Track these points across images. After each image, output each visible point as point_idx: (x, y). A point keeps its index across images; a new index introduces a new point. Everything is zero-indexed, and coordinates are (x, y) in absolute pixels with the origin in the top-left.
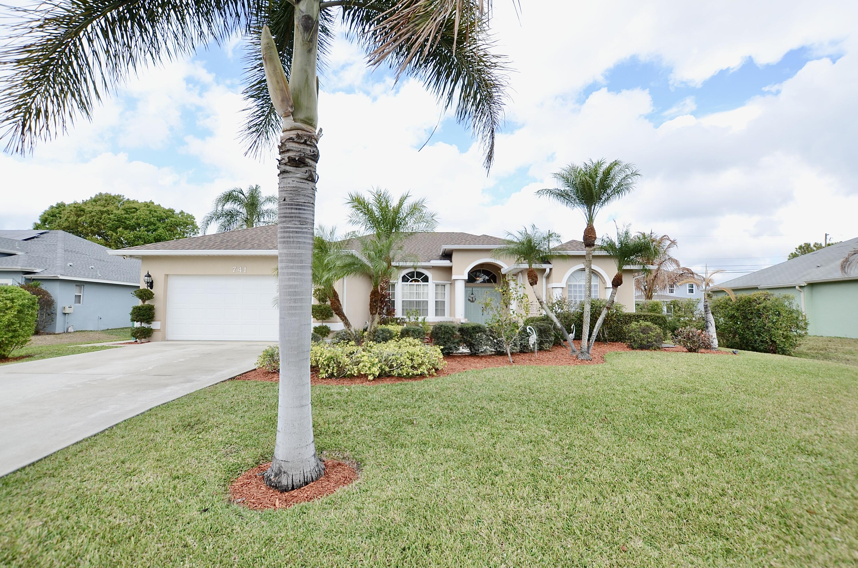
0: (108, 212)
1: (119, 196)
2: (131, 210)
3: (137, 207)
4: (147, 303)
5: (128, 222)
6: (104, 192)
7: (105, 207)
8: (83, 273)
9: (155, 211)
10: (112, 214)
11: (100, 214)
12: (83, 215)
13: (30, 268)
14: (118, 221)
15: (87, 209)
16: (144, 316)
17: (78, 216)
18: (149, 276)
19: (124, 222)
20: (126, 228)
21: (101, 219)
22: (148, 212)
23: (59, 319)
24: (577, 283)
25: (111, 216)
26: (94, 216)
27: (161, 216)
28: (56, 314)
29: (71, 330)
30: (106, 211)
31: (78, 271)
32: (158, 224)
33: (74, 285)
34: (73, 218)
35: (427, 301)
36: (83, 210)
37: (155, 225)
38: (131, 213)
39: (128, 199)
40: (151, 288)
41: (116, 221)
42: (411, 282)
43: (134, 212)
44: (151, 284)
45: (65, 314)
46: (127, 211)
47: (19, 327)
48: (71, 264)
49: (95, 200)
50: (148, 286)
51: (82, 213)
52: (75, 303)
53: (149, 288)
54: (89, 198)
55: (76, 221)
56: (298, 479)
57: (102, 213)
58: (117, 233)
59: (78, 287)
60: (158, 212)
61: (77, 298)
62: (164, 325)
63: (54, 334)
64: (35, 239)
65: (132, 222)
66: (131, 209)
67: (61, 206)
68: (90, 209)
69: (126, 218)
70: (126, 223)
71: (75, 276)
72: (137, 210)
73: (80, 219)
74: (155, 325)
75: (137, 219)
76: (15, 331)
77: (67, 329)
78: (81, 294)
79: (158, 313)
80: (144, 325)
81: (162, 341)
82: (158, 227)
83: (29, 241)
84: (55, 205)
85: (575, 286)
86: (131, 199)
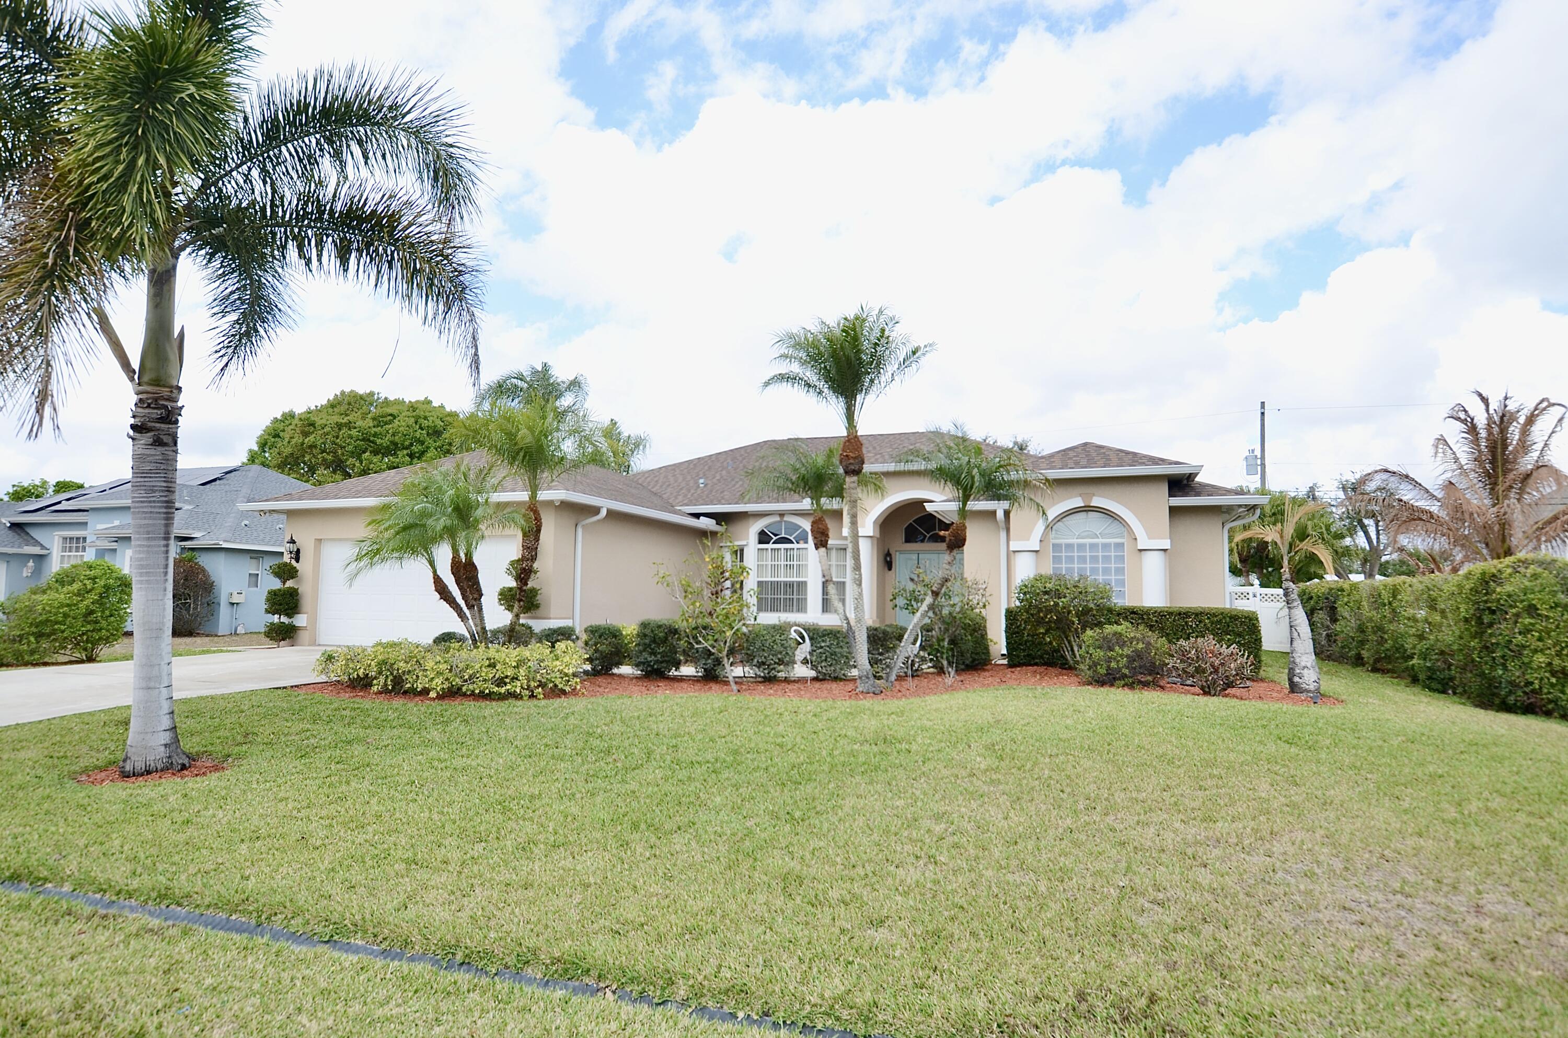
0: (349, 425)
1: (372, 394)
2: (385, 419)
3: (395, 412)
4: (289, 584)
5: (379, 441)
6: (347, 390)
7: (347, 415)
8: (262, 536)
9: (426, 418)
10: (355, 428)
11: (337, 430)
12: (313, 432)
13: (185, 532)
14: (363, 440)
15: (319, 422)
16: (281, 605)
17: (306, 434)
18: (293, 542)
19: (373, 442)
20: (375, 453)
21: (337, 437)
22: (413, 420)
23: (224, 611)
24: (1063, 541)
25: (354, 432)
26: (328, 434)
27: (435, 426)
28: (219, 604)
29: (240, 630)
30: (346, 423)
31: (255, 534)
32: (429, 441)
33: (248, 556)
34: (298, 439)
35: (805, 583)
36: (312, 424)
37: (422, 443)
38: (386, 423)
39: (386, 398)
40: (297, 560)
41: (361, 440)
42: (774, 543)
43: (390, 422)
44: (297, 556)
45: (233, 604)
46: (380, 421)
47: (102, 617)
48: (247, 522)
49: (333, 405)
50: (291, 558)
51: (312, 429)
52: (249, 586)
53: (293, 562)
54: (325, 402)
55: (303, 444)
56: (140, 766)
57: (340, 426)
58: (361, 463)
59: (254, 561)
60: (430, 419)
61: (253, 579)
62: (314, 620)
63: (216, 636)
64: (218, 482)
65: (385, 442)
66: (385, 417)
67: (289, 417)
68: (324, 421)
69: (375, 435)
70: (375, 444)
71: (247, 543)
72: (395, 418)
73: (306, 441)
74: (300, 620)
75: (393, 435)
76: (96, 622)
77: (236, 630)
78: (259, 572)
79: (306, 602)
80: (284, 619)
81: (309, 645)
82: (428, 448)
83: (208, 486)
84: (279, 417)
85: (1069, 547)
86: (392, 398)
